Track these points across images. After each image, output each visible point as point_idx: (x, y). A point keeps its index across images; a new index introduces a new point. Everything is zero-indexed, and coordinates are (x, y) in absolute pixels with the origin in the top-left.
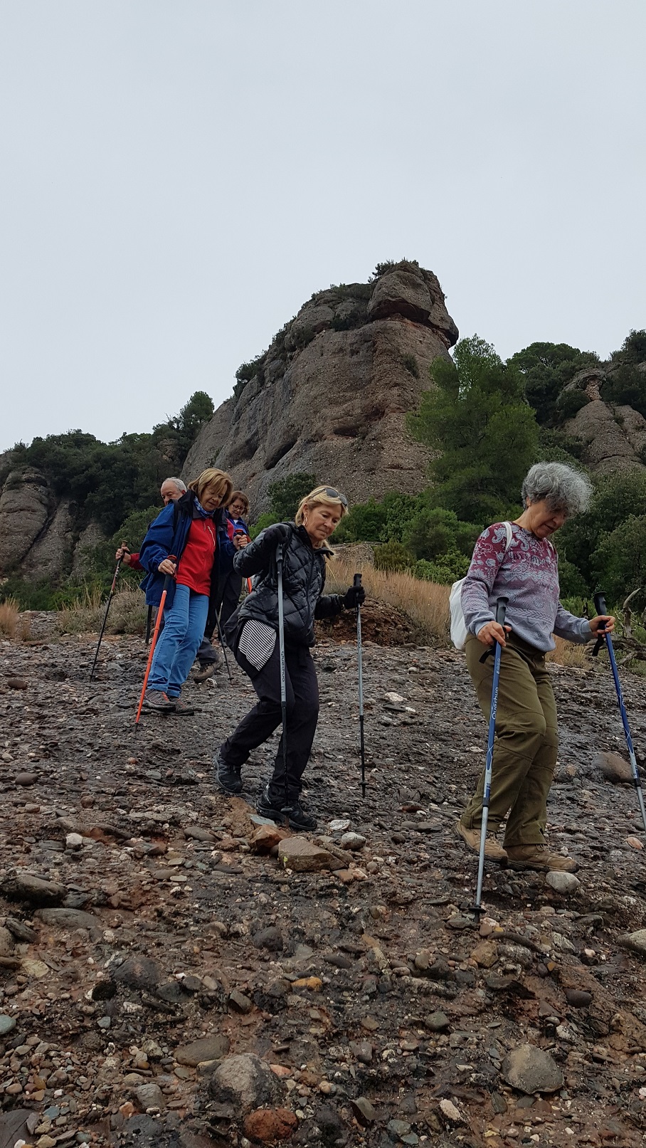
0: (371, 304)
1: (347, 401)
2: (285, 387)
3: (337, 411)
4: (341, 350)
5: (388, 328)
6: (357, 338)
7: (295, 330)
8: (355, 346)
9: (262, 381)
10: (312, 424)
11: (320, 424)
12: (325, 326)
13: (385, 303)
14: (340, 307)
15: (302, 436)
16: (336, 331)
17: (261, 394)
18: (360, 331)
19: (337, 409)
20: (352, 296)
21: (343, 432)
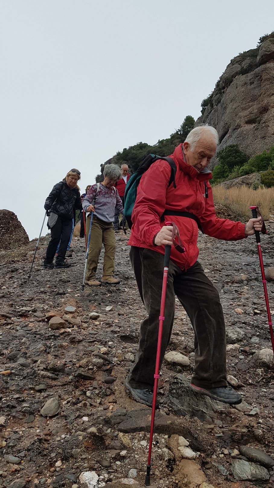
0: (258, 58)
1: (250, 107)
2: (222, 106)
3: (246, 113)
4: (246, 83)
5: (267, 67)
6: (252, 76)
7: (224, 79)
8: (252, 80)
9: (212, 106)
10: (235, 121)
11: (238, 121)
12: (238, 73)
13: (265, 56)
14: (244, 63)
15: (231, 128)
16: (243, 75)
17: (212, 112)
18: (254, 72)
19: (246, 112)
20: (249, 56)
21: (249, 122)
